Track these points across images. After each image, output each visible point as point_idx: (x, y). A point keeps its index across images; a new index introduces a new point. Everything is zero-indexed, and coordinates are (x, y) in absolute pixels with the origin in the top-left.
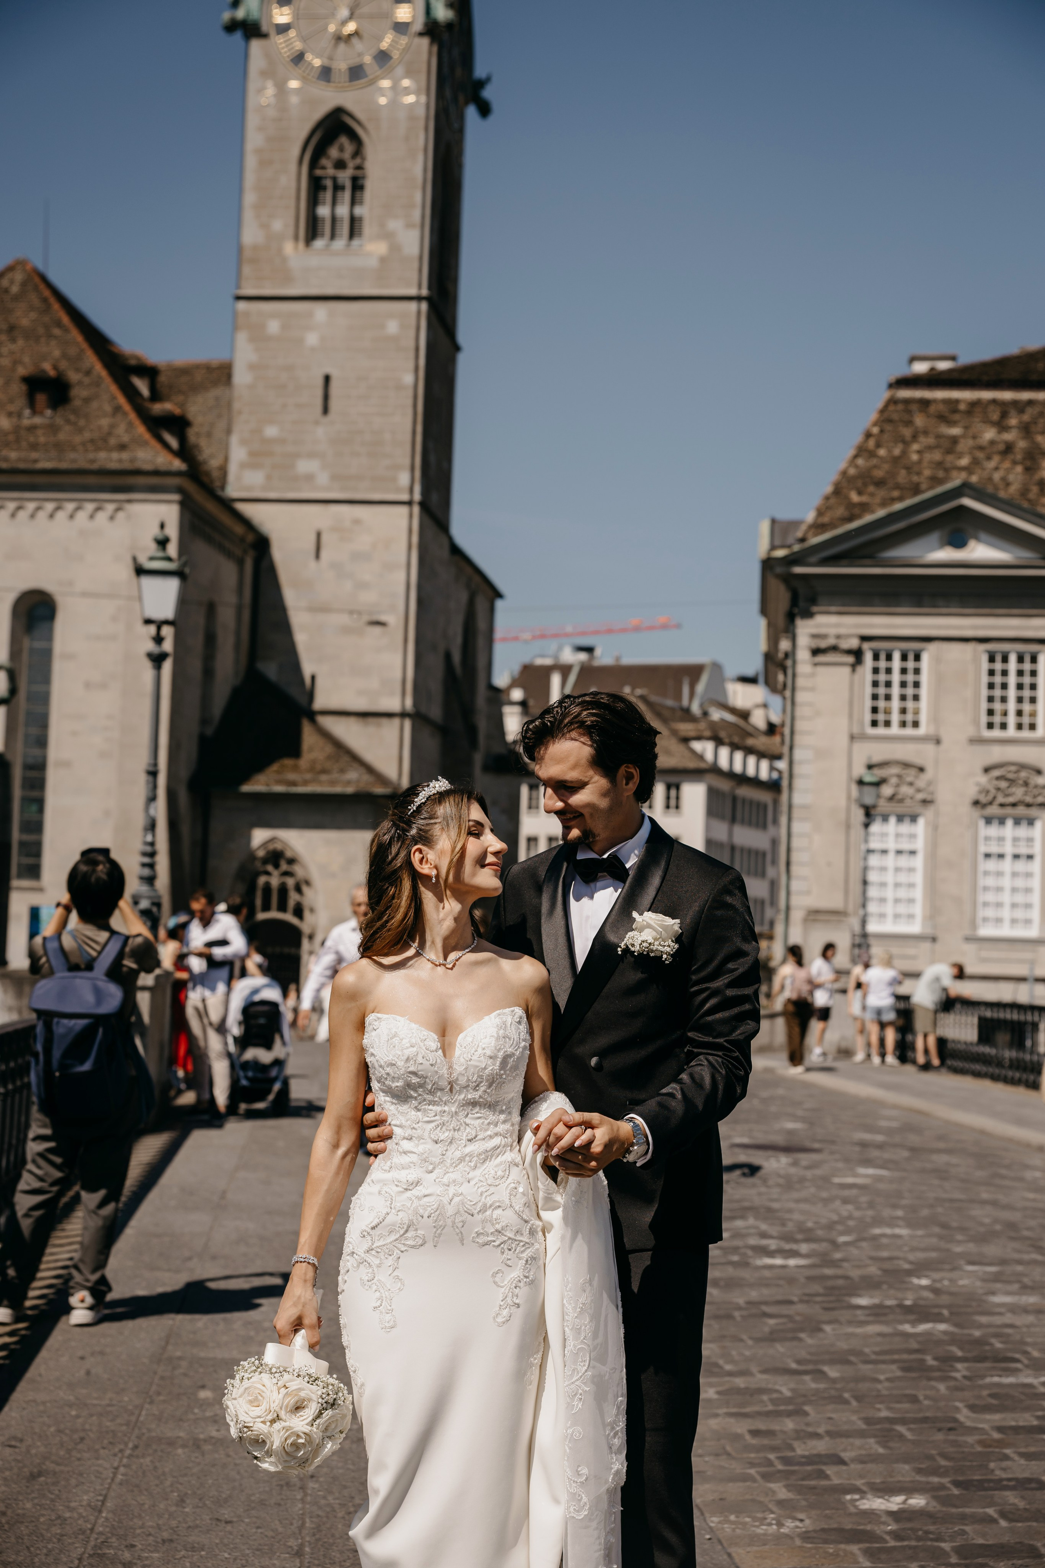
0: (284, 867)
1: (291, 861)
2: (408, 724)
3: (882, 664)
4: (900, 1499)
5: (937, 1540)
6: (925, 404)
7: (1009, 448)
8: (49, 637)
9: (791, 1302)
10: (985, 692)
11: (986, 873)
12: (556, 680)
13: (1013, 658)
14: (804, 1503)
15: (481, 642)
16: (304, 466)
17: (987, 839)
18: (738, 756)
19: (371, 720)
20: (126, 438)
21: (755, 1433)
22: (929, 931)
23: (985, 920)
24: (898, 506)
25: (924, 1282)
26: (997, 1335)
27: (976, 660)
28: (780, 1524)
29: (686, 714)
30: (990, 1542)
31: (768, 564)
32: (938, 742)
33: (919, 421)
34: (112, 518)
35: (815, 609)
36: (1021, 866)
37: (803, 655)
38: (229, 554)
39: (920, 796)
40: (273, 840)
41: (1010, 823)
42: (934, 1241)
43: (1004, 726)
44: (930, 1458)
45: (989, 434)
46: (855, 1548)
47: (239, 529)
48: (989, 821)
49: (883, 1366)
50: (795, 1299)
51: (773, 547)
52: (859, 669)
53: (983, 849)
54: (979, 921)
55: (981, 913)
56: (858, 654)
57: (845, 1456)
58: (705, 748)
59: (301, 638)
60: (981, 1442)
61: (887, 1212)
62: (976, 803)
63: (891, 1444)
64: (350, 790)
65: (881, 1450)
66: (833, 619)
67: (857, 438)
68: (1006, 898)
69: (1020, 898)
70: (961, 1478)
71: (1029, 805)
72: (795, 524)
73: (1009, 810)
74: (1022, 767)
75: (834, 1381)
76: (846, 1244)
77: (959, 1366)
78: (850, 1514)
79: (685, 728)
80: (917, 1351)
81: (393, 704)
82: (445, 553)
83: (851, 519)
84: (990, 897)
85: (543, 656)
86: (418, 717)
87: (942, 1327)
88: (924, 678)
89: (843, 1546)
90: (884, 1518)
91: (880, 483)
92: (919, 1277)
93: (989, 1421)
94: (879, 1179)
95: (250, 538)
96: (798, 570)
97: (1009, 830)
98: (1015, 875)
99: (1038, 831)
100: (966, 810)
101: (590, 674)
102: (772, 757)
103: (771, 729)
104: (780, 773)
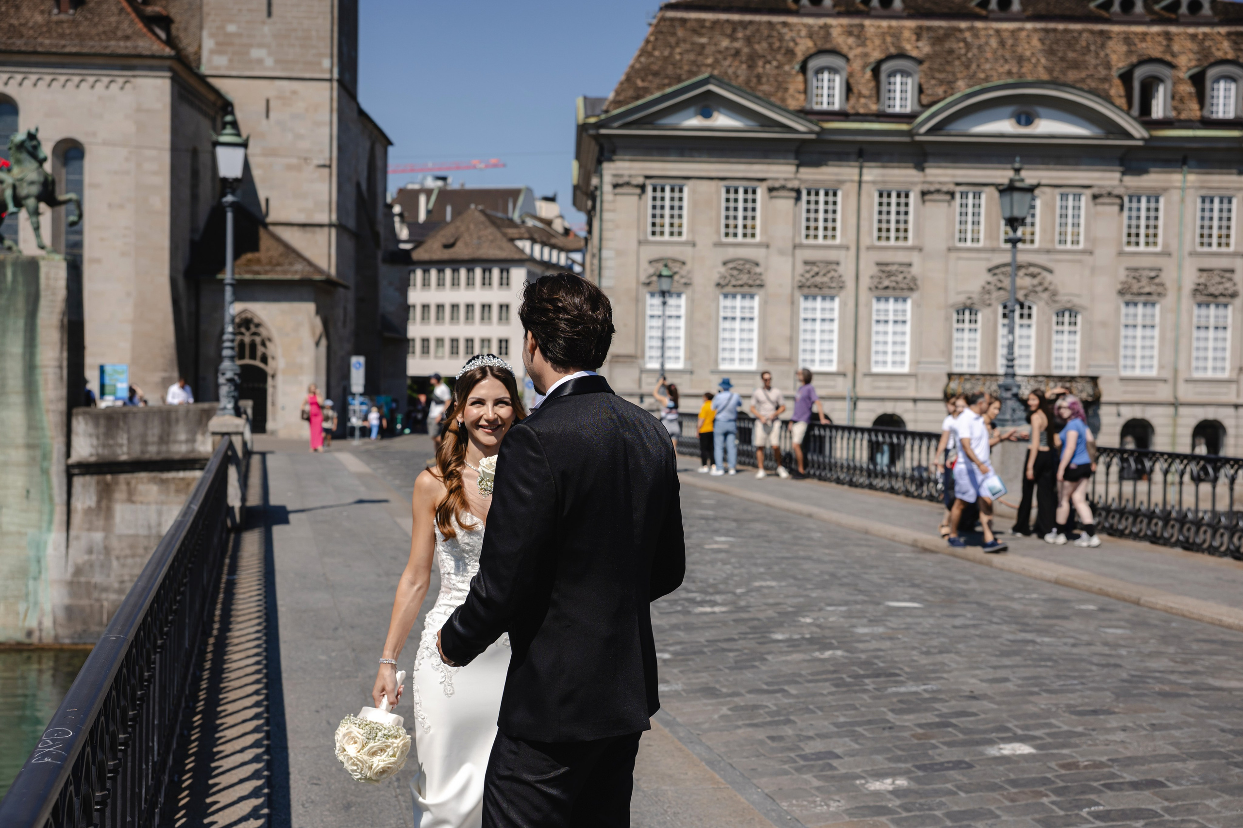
0: (253, 329)
1: (258, 325)
2: (334, 231)
3: (659, 194)
4: (889, 781)
5: (931, 809)
6: (684, 21)
7: (737, 53)
8: (80, 171)
9: (733, 640)
10: (723, 213)
11: (724, 330)
12: (422, 199)
13: (741, 191)
14: (833, 789)
15: (379, 175)
16: (256, 53)
17: (725, 307)
18: (546, 250)
19: (308, 229)
20: (129, 32)
21: (772, 738)
22: (689, 367)
23: (724, 359)
24: (669, 90)
25: (808, 620)
26: (878, 657)
27: (718, 192)
28: (828, 806)
29: (511, 223)
30: (963, 809)
31: (582, 129)
32: (694, 245)
33: (680, 33)
34: (122, 88)
35: (615, 157)
36: (746, 325)
37: (607, 188)
38: (205, 114)
39: (683, 281)
40: (245, 310)
41: (739, 297)
42: (795, 589)
43: (735, 235)
44: (888, 750)
45: (725, 43)
46: (883, 819)
47: (212, 97)
48: (726, 296)
49: (820, 684)
50: (736, 637)
51: (587, 117)
52: (644, 197)
53: (722, 314)
54: (719, 360)
55: (721, 355)
56: (643, 188)
57: (838, 751)
58: (525, 245)
59: (258, 173)
60: (913, 736)
61: (754, 570)
62: (718, 285)
63: (860, 741)
64: (297, 277)
65: (857, 746)
66: (627, 164)
67: (640, 44)
68: (737, 345)
69: (745, 345)
70: (918, 763)
71: (751, 286)
72: (600, 100)
73: (738, 289)
74: (747, 261)
75: (796, 696)
76: (743, 594)
77: (867, 681)
78: (867, 795)
79: (512, 232)
80: (835, 672)
81: (323, 217)
82: (355, 115)
83: (637, 98)
84: (727, 345)
85: (413, 183)
86: (340, 227)
87: (839, 653)
88: (685, 204)
89: (876, 818)
90: (889, 796)
91: (656, 74)
92: (804, 617)
93: (909, 719)
94: (732, 545)
95: (220, 103)
96: (603, 131)
97: (738, 302)
98: (742, 330)
99: (756, 302)
100: (711, 289)
101: (445, 196)
102: (568, 251)
103: (567, 232)
104: (574, 262)
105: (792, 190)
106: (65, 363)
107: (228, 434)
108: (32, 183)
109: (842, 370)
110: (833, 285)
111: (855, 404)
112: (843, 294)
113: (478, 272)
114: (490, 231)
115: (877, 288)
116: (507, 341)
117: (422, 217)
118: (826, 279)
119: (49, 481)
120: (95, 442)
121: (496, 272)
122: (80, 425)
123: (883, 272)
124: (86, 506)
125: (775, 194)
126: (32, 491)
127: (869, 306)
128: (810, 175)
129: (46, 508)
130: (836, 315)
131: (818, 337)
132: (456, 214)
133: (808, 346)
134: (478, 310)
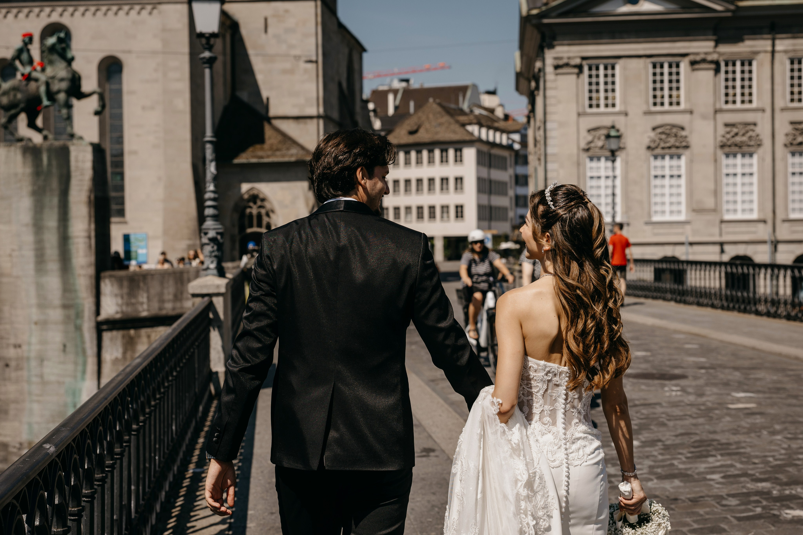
0: (259, 203)
1: (263, 200)
2: (321, 122)
3: (594, 72)
8: (120, 82)
10: (651, 86)
11: (656, 186)
12: (391, 97)
13: (666, 66)
15: (356, 76)
17: (655, 167)
18: (491, 132)
19: (301, 121)
22: (625, 220)
23: (656, 212)
27: (646, 68)
29: (462, 112)
31: (525, 20)
32: (626, 114)
34: (150, 13)
35: (555, 43)
36: (675, 181)
37: (549, 69)
40: (252, 189)
41: (667, 158)
43: (662, 104)
48: (656, 157)
51: (530, 9)
52: (581, 76)
53: (653, 173)
54: (652, 213)
55: (654, 208)
56: (580, 68)
58: (474, 129)
59: (260, 77)
62: (649, 148)
64: (293, 159)
66: (566, 48)
68: (667, 199)
69: (674, 199)
71: (678, 147)
73: (667, 151)
74: (673, 126)
79: (462, 119)
81: (312, 111)
82: (335, 27)
84: (658, 199)
85: (383, 85)
86: (326, 118)
88: (617, 79)
95: (228, 23)
96: (546, 21)
97: (667, 161)
98: (671, 186)
99: (683, 161)
100: (643, 152)
101: (408, 94)
102: (509, 132)
103: (507, 117)
104: (514, 141)
105: (712, 62)
106: (93, 234)
107: (210, 295)
108: (62, 80)
109: (762, 217)
110: (752, 143)
111: (776, 247)
112: (761, 151)
113: (437, 153)
114: (446, 118)
115: (791, 144)
116: (462, 207)
117: (391, 111)
118: (745, 139)
119: (82, 336)
120: (120, 301)
121: (451, 152)
122: (107, 287)
123: (797, 129)
124: (113, 357)
125: (697, 66)
126: (69, 345)
127: (785, 160)
128: (726, 49)
129: (80, 360)
130: (755, 169)
131: (739, 189)
132: (417, 108)
133: (731, 198)
134: (438, 183)
